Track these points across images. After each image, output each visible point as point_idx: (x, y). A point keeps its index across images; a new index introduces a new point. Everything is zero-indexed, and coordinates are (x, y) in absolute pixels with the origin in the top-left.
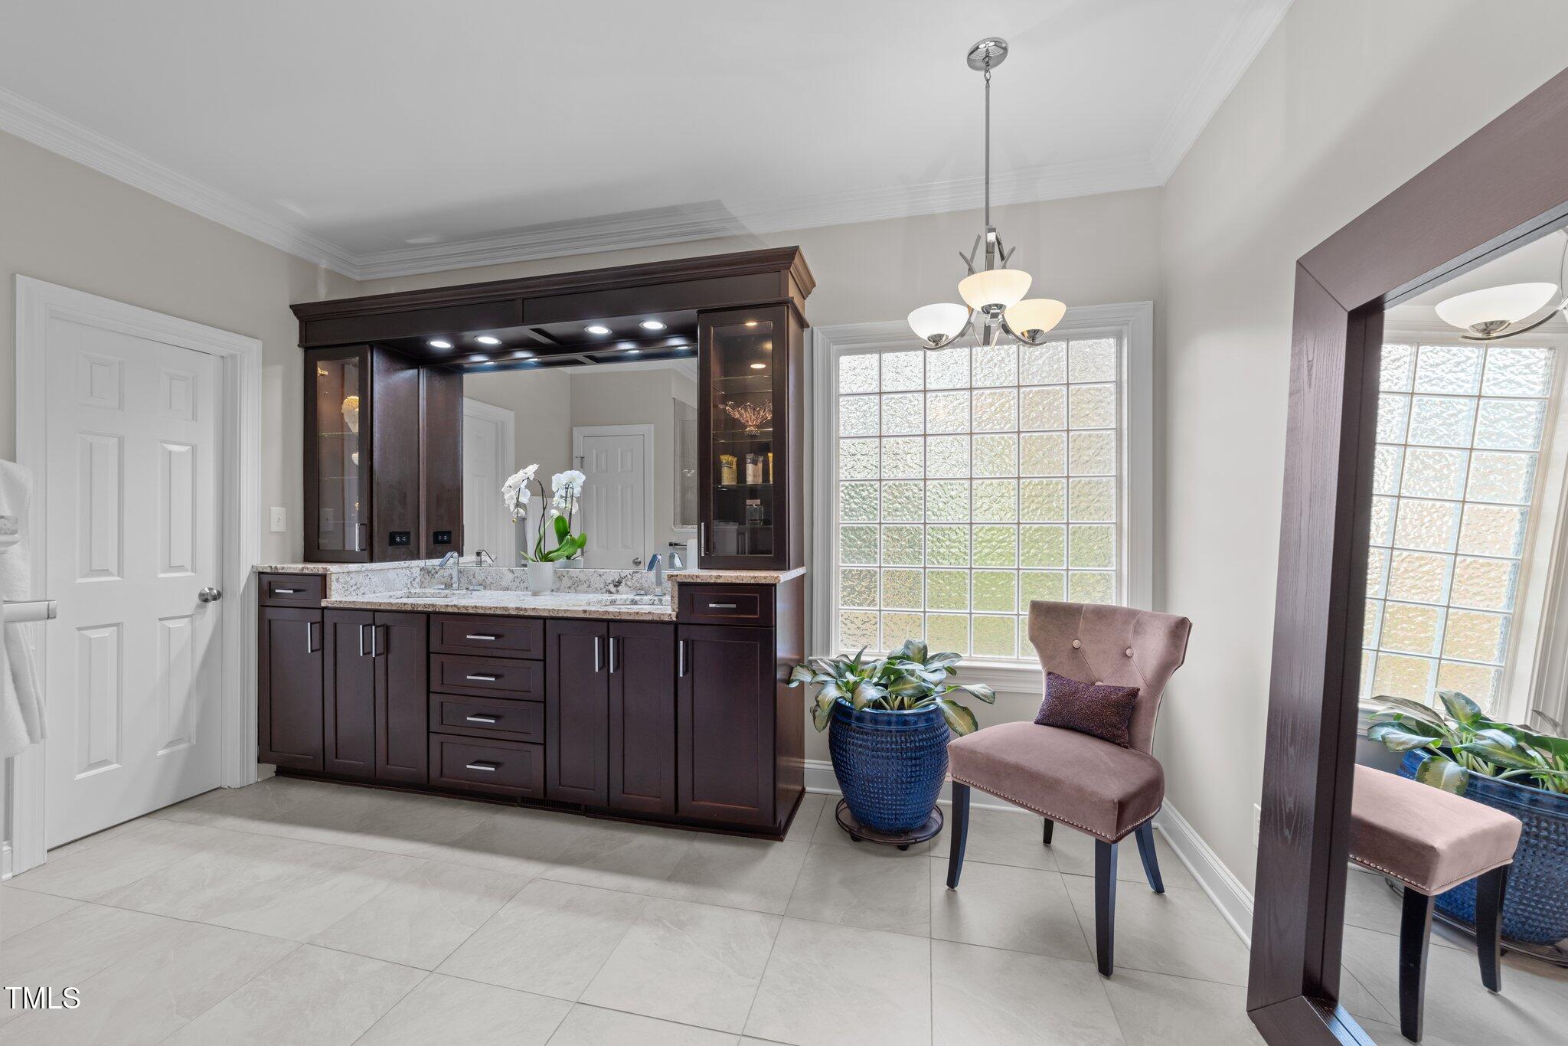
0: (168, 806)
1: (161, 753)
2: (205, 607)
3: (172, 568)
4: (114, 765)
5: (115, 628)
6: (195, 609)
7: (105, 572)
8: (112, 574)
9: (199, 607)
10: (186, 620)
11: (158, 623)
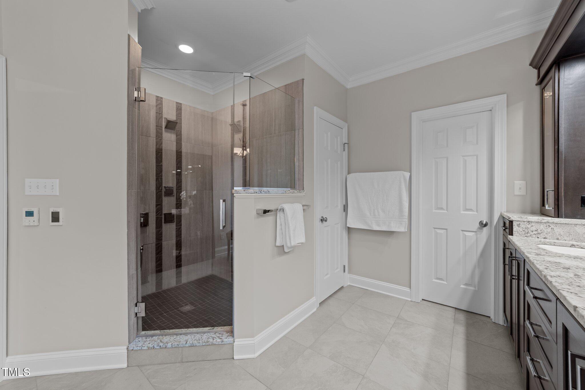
0: (465, 311)
1: (462, 286)
2: (482, 229)
3: (467, 210)
4: (445, 282)
5: (445, 230)
6: (477, 229)
7: (442, 209)
8: (444, 210)
9: (479, 228)
10: (474, 233)
11: (461, 231)
